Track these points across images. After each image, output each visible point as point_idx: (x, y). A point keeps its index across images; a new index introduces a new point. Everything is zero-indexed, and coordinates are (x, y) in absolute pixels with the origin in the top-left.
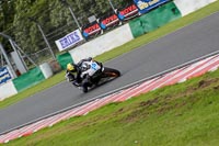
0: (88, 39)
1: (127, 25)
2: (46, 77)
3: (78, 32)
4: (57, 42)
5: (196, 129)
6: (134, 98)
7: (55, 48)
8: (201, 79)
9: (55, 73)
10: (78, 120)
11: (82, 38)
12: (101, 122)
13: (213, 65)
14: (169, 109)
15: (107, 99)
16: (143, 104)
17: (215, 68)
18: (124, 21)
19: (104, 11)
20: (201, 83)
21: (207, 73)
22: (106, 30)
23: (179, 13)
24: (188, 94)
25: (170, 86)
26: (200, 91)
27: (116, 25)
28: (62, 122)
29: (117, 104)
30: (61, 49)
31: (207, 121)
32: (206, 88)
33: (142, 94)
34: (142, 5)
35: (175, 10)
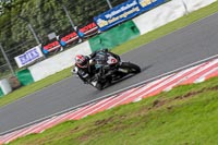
0: (48, 55)
1: (87, 42)
2: (5, 93)
3: (38, 48)
4: (17, 59)
6: (90, 117)
7: (15, 64)
8: (156, 99)
9: (14, 89)
10: (34, 138)
11: (41, 55)
12: (56, 139)
13: (168, 85)
14: (123, 128)
15: (64, 117)
16: (99, 122)
17: (169, 88)
18: (84, 39)
19: (63, 28)
20: (156, 103)
21: (162, 93)
22: (66, 47)
23: (138, 31)
24: (142, 114)
25: (125, 105)
26: (153, 111)
27: (76, 42)
28: (18, 139)
29: (72, 122)
30: (20, 65)
31: (159, 141)
32: (159, 108)
33: (97, 113)
34: (101, 23)
35: (134, 28)
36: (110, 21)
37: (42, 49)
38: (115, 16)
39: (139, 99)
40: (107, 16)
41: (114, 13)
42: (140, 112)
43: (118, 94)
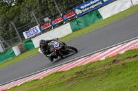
0: (43, 32)
1: (68, 24)
2: (17, 55)
3: (37, 27)
4: (24, 33)
5: (110, 89)
7: (23, 37)
8: (114, 58)
9: (22, 52)
10: (36, 82)
11: (39, 31)
13: (122, 50)
14: (94, 76)
15: (55, 70)
16: (77, 73)
17: (123, 52)
19: (53, 15)
20: (114, 61)
21: (118, 54)
22: (55, 27)
23: (101, 17)
24: (106, 68)
25: (94, 62)
26: (114, 66)
27: (61, 24)
28: (26, 83)
29: (61, 72)
30: (26, 38)
31: (117, 85)
32: (117, 64)
33: (76, 67)
34: (78, 12)
35: (99, 15)
36: (84, 11)
37: (40, 28)
38: (87, 7)
39: (104, 58)
40: (82, 7)
41: (86, 6)
42: (104, 66)
43: (89, 56)
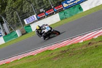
0: (39, 19)
1: (58, 14)
2: (19, 36)
3: (35, 16)
4: (25, 20)
5: (85, 65)
6: (58, 49)
7: (24, 23)
8: (90, 41)
10: (32, 57)
11: (36, 19)
12: (42, 59)
13: (96, 35)
14: (74, 55)
15: (46, 48)
16: (62, 51)
17: (96, 37)
19: (47, 7)
20: (90, 43)
21: (93, 39)
22: (48, 16)
23: (82, 9)
25: (75, 44)
26: (89, 47)
27: (53, 14)
28: (24, 57)
29: (50, 51)
30: (26, 23)
31: (91, 61)
33: (62, 47)
34: (65, 5)
35: (80, 8)
36: (69, 5)
37: (37, 16)
38: (72, 2)
39: (82, 41)
40: (68, 2)
42: (82, 47)
43: (72, 39)
